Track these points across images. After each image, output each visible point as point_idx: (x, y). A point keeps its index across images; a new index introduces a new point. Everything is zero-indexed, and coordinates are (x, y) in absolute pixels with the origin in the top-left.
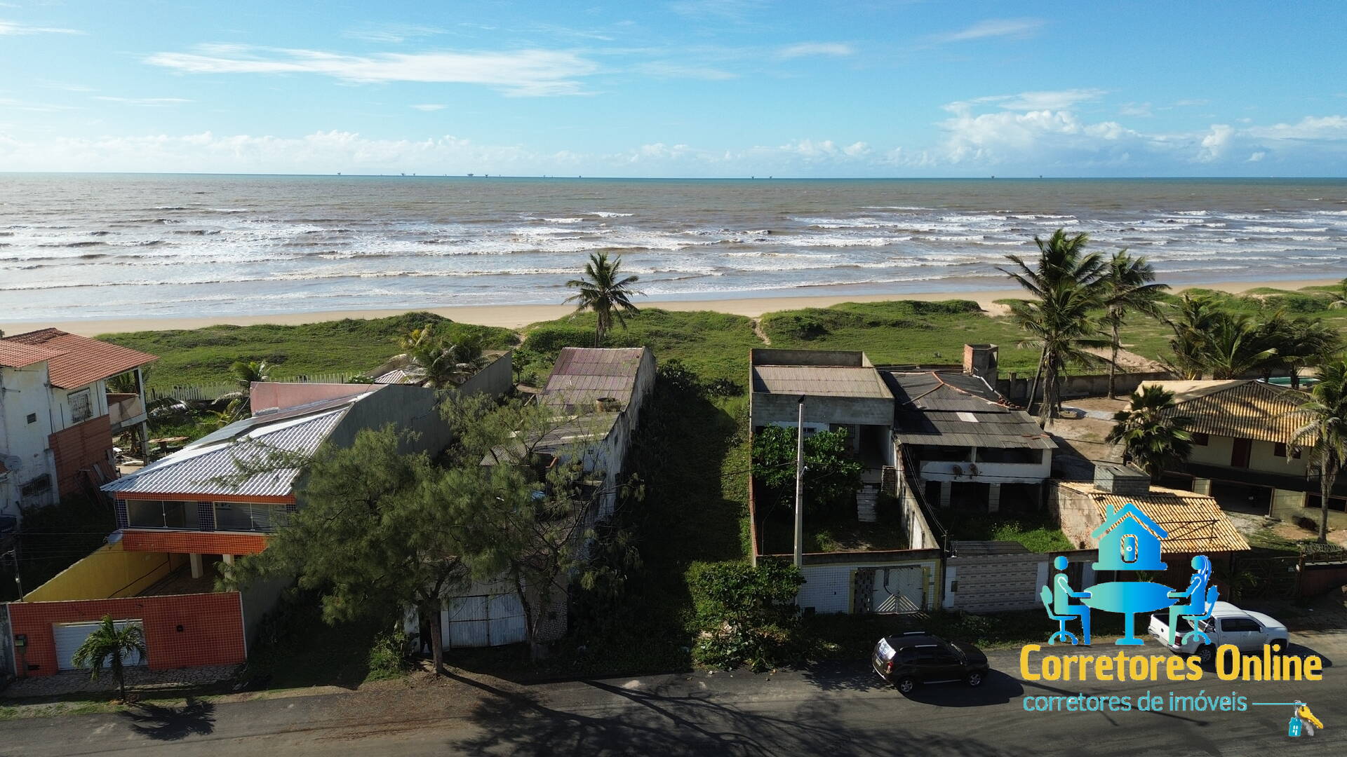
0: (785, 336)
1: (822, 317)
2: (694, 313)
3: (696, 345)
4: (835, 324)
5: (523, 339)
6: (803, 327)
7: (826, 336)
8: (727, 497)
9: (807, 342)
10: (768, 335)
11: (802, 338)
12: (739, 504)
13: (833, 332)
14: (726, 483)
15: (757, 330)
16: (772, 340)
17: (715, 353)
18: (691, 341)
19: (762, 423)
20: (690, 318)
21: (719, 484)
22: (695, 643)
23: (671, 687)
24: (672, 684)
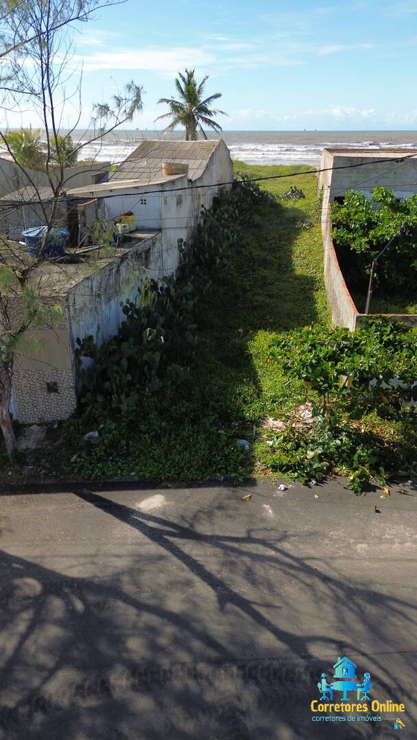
12: (313, 278)
19: (340, 194)
22: (259, 434)
23: (218, 513)
24: (220, 507)
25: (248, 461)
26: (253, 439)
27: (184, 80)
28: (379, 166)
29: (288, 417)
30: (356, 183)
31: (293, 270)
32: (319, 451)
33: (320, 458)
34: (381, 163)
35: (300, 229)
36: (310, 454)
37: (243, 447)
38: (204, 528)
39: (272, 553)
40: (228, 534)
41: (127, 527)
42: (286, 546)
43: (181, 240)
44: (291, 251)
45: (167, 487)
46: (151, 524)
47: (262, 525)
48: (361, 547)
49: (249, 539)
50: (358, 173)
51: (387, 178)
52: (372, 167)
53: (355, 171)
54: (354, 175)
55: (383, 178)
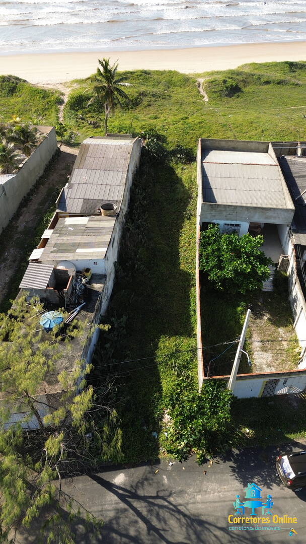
0: (216, 95)
1: (238, 77)
2: (165, 71)
3: (165, 102)
4: (245, 82)
5: (66, 99)
6: (227, 87)
7: (240, 94)
9: (229, 99)
10: (207, 93)
11: (226, 95)
13: (244, 89)
14: (181, 252)
15: (201, 89)
16: (209, 97)
17: (177, 110)
18: (163, 99)
19: (207, 221)
20: (163, 76)
22: (161, 426)
23: (146, 483)
24: (146, 479)
25: (156, 447)
26: (159, 430)
27: (102, 65)
28: (227, 209)
30: (214, 216)
32: (186, 442)
34: (228, 207)
35: (183, 216)
36: (183, 444)
37: (155, 437)
38: (141, 493)
39: (166, 504)
40: (150, 495)
41: (112, 494)
42: (171, 499)
45: (125, 468)
46: (121, 492)
47: (163, 488)
48: (199, 497)
49: (157, 497)
50: (216, 211)
51: (232, 214)
52: (223, 209)
53: (214, 211)
54: (213, 212)
55: (229, 214)
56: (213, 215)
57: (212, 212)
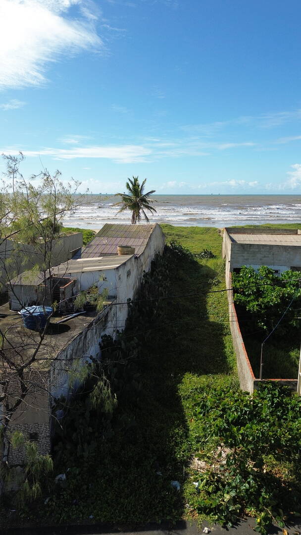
8: (212, 319)
12: (222, 325)
14: (210, 309)
17: (199, 242)
18: (186, 238)
19: (238, 266)
20: (185, 229)
21: (205, 309)
22: (187, 474)
25: (179, 503)
26: (184, 479)
27: (131, 182)
28: (262, 249)
29: (209, 458)
30: (247, 259)
31: (208, 318)
32: (233, 494)
33: (234, 500)
34: (263, 248)
35: (210, 284)
36: (227, 497)
37: (175, 488)
43: (130, 299)
44: (206, 301)
50: (248, 253)
51: (268, 257)
52: (257, 250)
53: (246, 253)
54: (245, 255)
55: (265, 257)
56: (245, 258)
57: (243, 255)
